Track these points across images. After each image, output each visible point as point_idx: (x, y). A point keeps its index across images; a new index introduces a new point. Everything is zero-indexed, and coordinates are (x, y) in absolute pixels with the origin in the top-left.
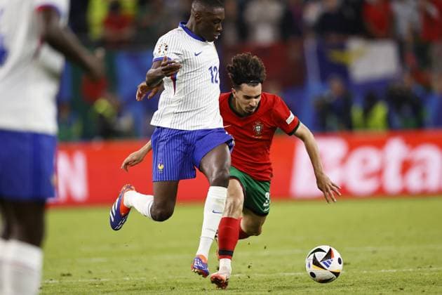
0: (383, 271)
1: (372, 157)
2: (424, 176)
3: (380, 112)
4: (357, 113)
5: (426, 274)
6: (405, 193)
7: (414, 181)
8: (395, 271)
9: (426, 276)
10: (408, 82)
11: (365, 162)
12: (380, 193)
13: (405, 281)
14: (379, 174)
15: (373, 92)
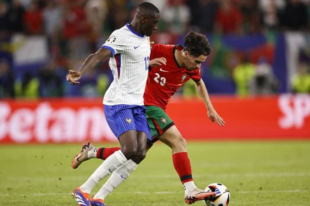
0: (35, 194)
1: (27, 116)
2: (63, 131)
3: (34, 86)
4: (18, 86)
5: (65, 197)
6: (50, 142)
7: (56, 133)
8: (43, 194)
9: (64, 199)
10: (53, 66)
11: (22, 120)
12: (34, 141)
13: (49, 201)
14: (32, 128)
15: (30, 72)
